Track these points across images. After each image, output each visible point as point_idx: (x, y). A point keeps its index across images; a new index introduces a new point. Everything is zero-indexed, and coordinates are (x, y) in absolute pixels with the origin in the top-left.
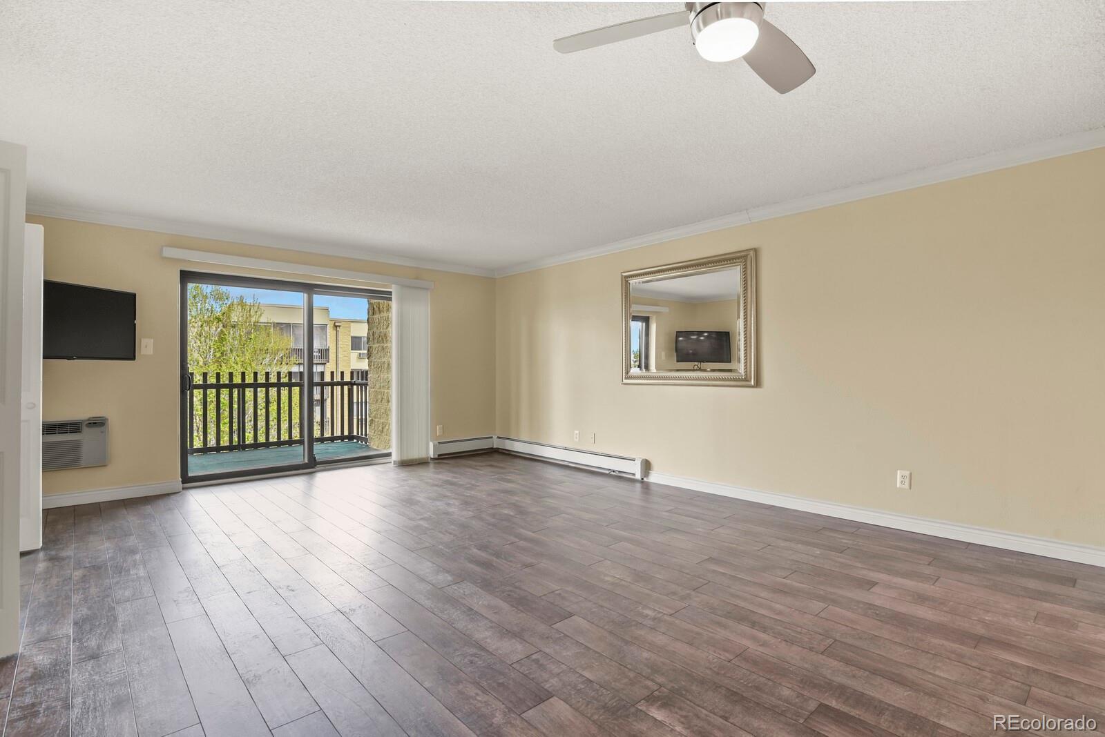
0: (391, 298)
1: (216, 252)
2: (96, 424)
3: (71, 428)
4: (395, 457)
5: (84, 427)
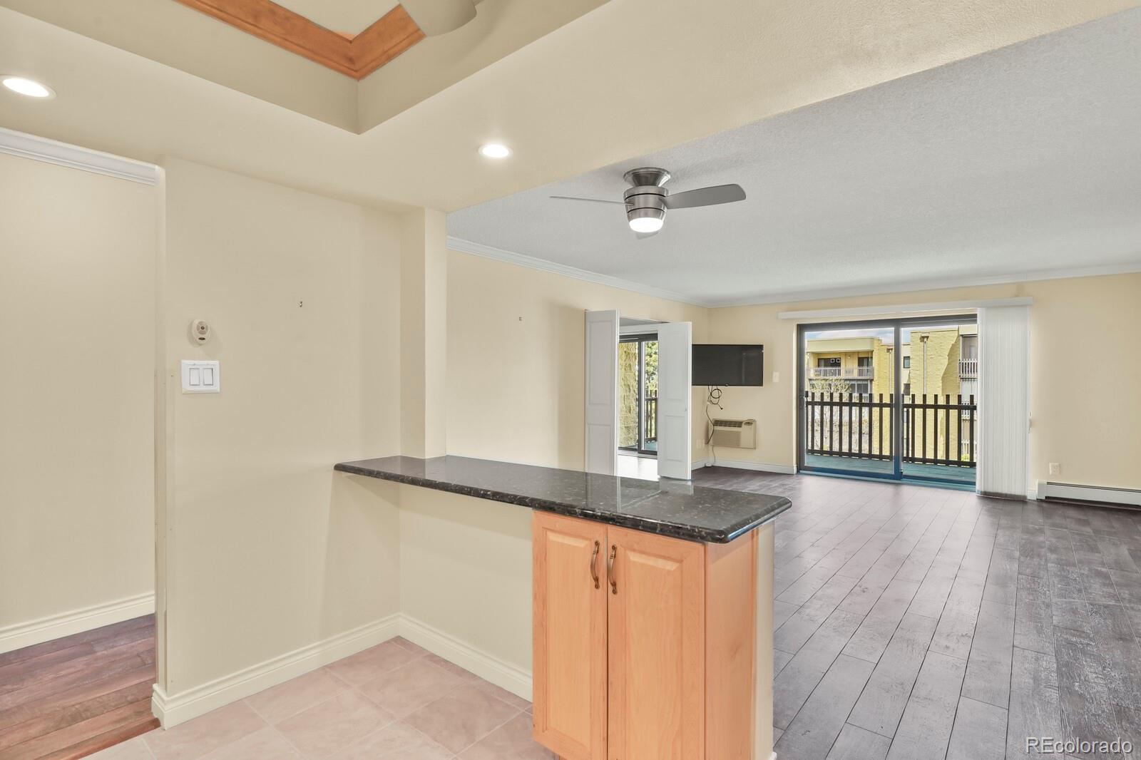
2: (749, 423)
3: (738, 424)
4: (979, 486)
5: (743, 424)
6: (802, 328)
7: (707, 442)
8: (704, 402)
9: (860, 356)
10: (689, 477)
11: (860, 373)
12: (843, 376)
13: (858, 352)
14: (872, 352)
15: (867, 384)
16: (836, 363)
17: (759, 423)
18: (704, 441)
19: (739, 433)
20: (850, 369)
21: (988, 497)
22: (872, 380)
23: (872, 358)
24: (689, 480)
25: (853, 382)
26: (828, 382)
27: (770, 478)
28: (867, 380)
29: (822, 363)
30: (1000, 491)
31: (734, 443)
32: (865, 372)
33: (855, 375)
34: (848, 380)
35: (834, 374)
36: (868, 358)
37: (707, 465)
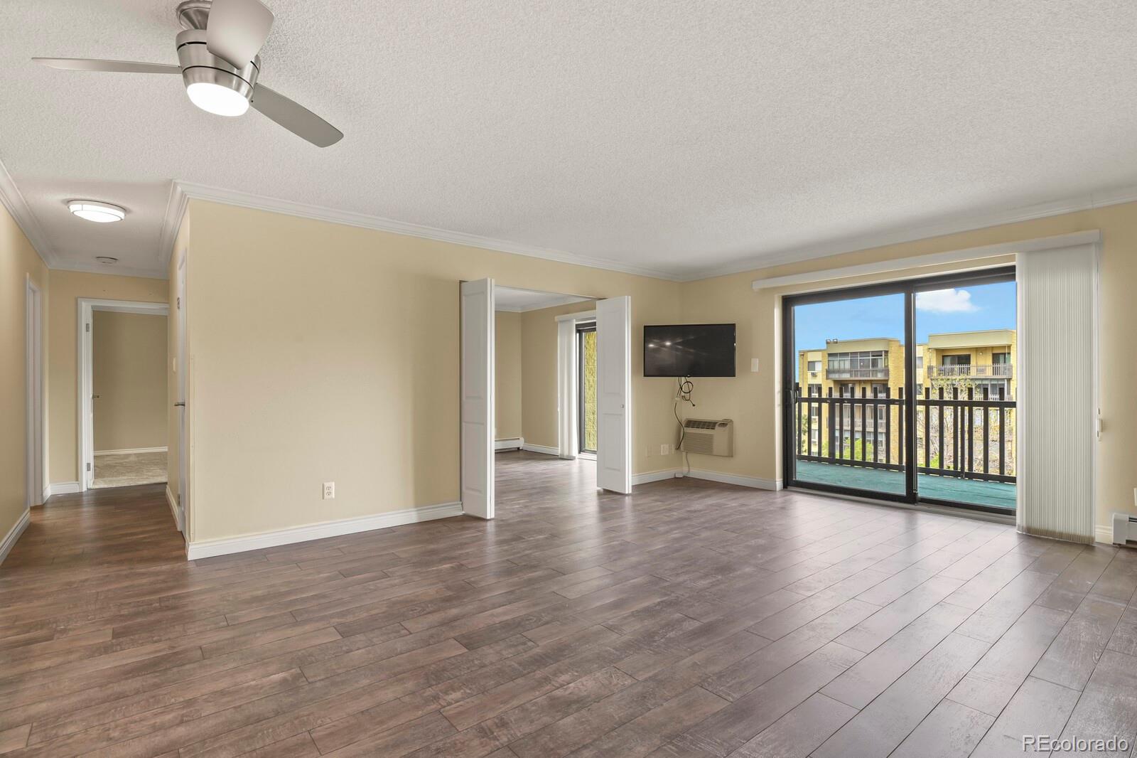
0: (1015, 275)
1: (806, 272)
2: (723, 424)
3: (711, 425)
4: (1020, 518)
5: (717, 426)
6: (788, 303)
7: (678, 448)
8: (673, 398)
9: (995, 352)
10: (628, 490)
11: (995, 371)
12: (973, 374)
13: (992, 348)
14: (1009, 347)
15: (1004, 385)
16: (964, 360)
17: (738, 425)
18: (673, 447)
19: (711, 437)
20: (982, 367)
21: (1033, 535)
22: (1009, 380)
23: (1009, 353)
24: (628, 495)
25: (985, 382)
26: (949, 382)
27: (748, 494)
28: (1003, 379)
29: (948, 360)
30: (1051, 528)
31: (705, 448)
32: (1002, 369)
33: (989, 373)
34: (980, 379)
35: (961, 372)
36: (1005, 354)
37: (677, 476)
